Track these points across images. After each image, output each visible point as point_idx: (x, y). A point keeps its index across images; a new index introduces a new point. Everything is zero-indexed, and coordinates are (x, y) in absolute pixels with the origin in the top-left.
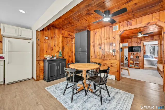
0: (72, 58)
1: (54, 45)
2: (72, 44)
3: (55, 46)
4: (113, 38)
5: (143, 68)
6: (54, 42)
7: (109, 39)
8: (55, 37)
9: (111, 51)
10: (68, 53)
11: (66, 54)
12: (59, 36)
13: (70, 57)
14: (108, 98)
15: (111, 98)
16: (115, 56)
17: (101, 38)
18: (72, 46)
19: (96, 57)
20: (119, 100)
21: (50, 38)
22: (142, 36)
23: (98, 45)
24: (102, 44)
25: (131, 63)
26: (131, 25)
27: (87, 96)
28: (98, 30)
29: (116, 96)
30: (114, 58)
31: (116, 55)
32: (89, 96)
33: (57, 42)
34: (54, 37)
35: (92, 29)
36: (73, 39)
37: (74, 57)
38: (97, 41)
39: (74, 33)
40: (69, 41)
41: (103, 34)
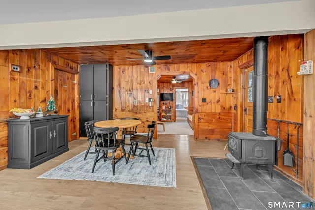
0: (74, 113)
1: (34, 86)
2: (74, 84)
3: (36, 87)
4: (149, 82)
5: (175, 121)
6: (33, 79)
7: (144, 83)
8: (37, 67)
9: (147, 100)
10: (65, 103)
11: (61, 106)
12: (45, 66)
13: (69, 111)
14: (154, 158)
15: (156, 157)
16: (151, 108)
17: (132, 81)
18: (73, 89)
19: (122, 110)
20: (164, 156)
21: (26, 70)
22: (175, 82)
23: (127, 91)
24: (133, 89)
25: (163, 116)
26: (169, 70)
27: (129, 164)
28: (126, 67)
29: (160, 154)
30: (150, 110)
31: (152, 106)
32: (133, 162)
33: (41, 80)
34: (35, 67)
35: (116, 63)
36: (76, 76)
37: (77, 112)
38: (126, 85)
39: (78, 64)
40: (68, 79)
41: (135, 76)
